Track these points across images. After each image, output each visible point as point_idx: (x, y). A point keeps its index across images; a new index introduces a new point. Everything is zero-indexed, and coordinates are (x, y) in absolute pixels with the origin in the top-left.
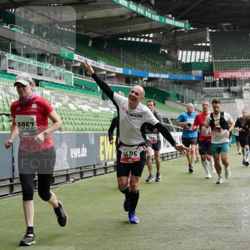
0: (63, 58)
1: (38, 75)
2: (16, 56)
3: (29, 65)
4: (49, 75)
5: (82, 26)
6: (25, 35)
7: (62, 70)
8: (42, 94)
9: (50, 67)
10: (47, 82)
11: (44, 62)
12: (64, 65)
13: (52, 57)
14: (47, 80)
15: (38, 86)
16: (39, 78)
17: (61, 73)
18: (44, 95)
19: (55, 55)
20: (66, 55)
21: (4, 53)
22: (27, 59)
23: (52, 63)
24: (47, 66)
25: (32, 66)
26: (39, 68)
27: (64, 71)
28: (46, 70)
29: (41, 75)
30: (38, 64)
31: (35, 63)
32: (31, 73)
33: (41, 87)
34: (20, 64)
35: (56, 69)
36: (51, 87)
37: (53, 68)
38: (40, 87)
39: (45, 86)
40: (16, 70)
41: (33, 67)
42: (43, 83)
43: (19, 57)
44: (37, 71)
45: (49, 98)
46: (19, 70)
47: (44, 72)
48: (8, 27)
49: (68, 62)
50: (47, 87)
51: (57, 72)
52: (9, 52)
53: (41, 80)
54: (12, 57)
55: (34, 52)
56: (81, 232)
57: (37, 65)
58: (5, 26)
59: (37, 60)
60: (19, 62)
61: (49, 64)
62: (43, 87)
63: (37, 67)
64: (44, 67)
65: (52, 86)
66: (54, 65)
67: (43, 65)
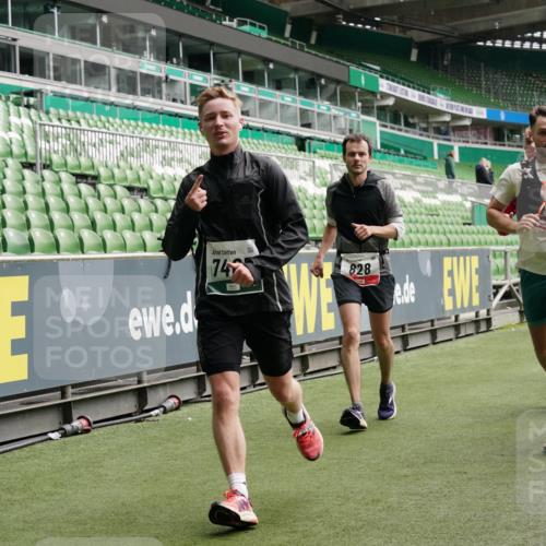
0: (357, 88)
1: (303, 126)
2: (254, 87)
3: (282, 106)
4: (326, 126)
5: (395, 17)
6: (271, 40)
7: (354, 115)
8: (314, 167)
9: (329, 109)
10: (323, 141)
11: (315, 97)
12: (359, 104)
13: (332, 86)
14: (323, 137)
15: (304, 151)
16: (305, 133)
17: (352, 121)
18: (317, 170)
19: (338, 82)
20: (363, 82)
21: (227, 80)
22: (278, 93)
23: (332, 99)
24: (321, 106)
25: (288, 106)
26: (303, 112)
27: (358, 117)
28: (319, 114)
29: (308, 125)
30: (302, 103)
31: (294, 101)
32: (285, 122)
33: (310, 152)
34: (263, 104)
35: (342, 114)
36: (331, 153)
37: (335, 110)
38: (307, 153)
39: (318, 151)
40: (255, 116)
41: (291, 111)
42: (314, 143)
43: (260, 89)
44: (301, 119)
45: (329, 176)
46: (261, 117)
47: (315, 121)
48: (234, 24)
49: (368, 97)
50: (323, 152)
51: (342, 120)
52: (237, 79)
53: (310, 138)
54: (246, 89)
55: (292, 76)
56: (408, 466)
57: (299, 106)
58: (227, 23)
59: (300, 94)
60: (261, 100)
61: (327, 103)
62: (315, 152)
63: (301, 109)
64: (316, 110)
65: (333, 150)
66: (336, 105)
67: (312, 105)
